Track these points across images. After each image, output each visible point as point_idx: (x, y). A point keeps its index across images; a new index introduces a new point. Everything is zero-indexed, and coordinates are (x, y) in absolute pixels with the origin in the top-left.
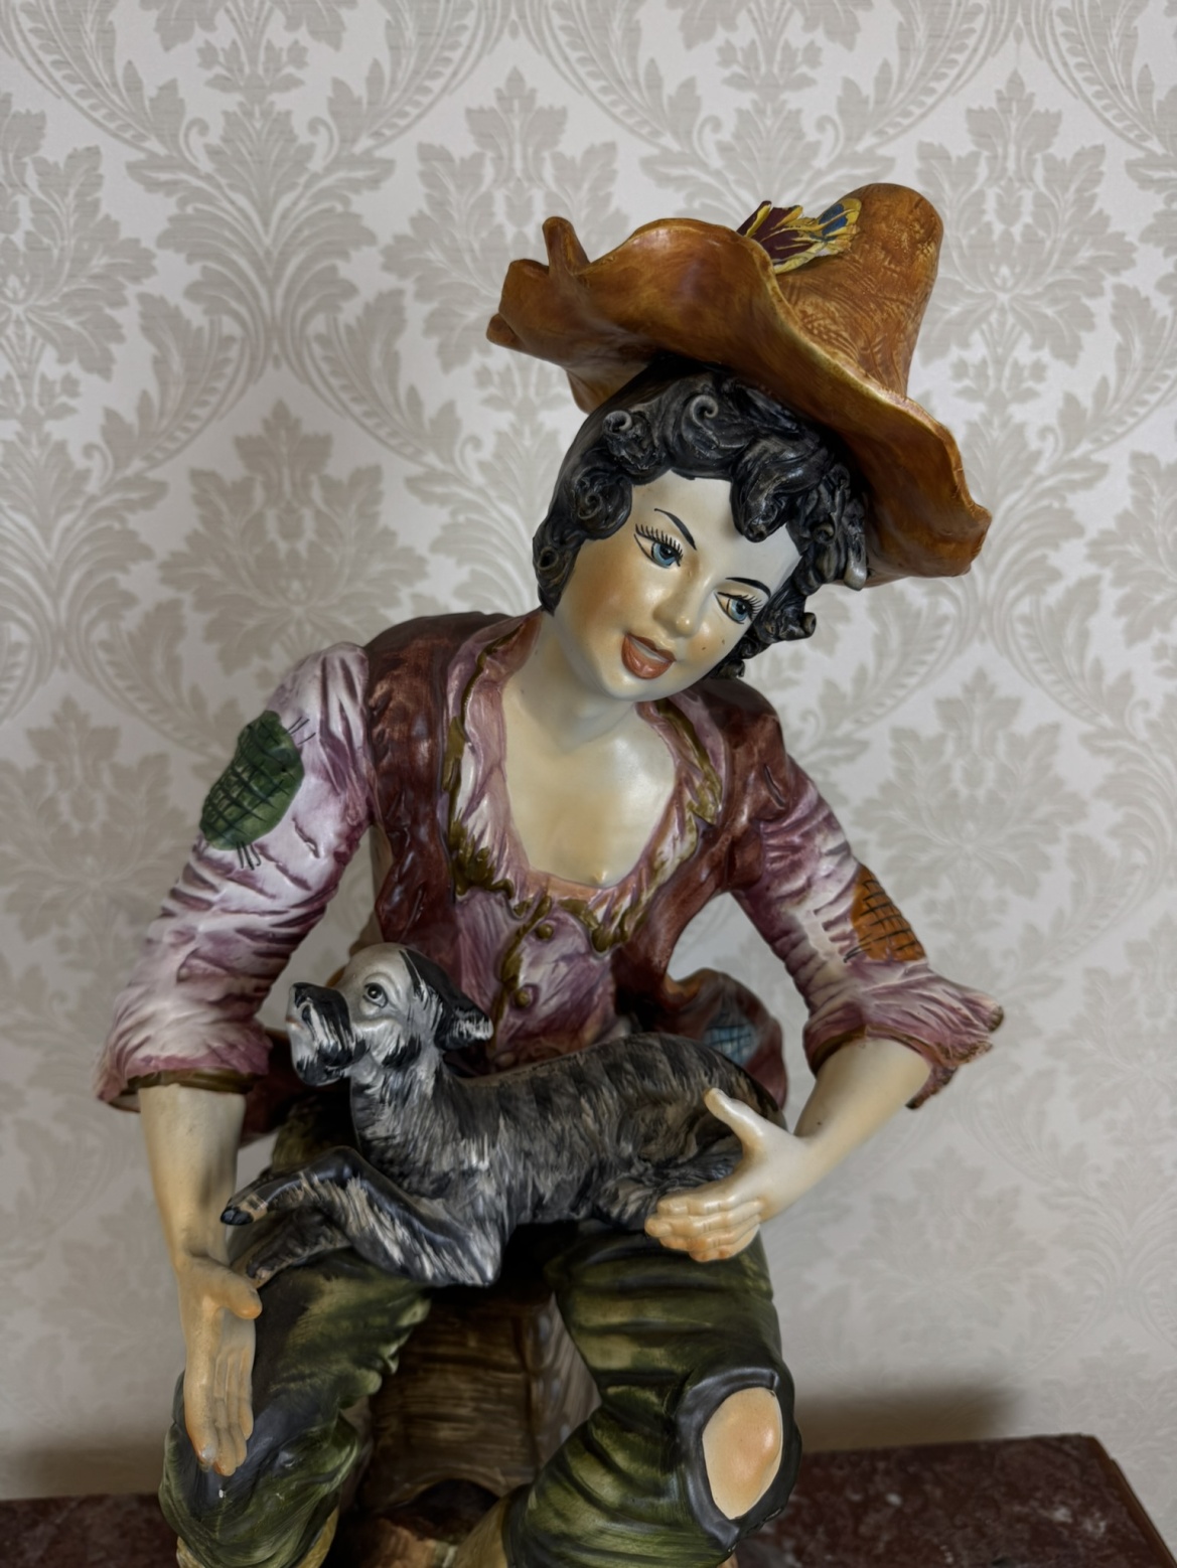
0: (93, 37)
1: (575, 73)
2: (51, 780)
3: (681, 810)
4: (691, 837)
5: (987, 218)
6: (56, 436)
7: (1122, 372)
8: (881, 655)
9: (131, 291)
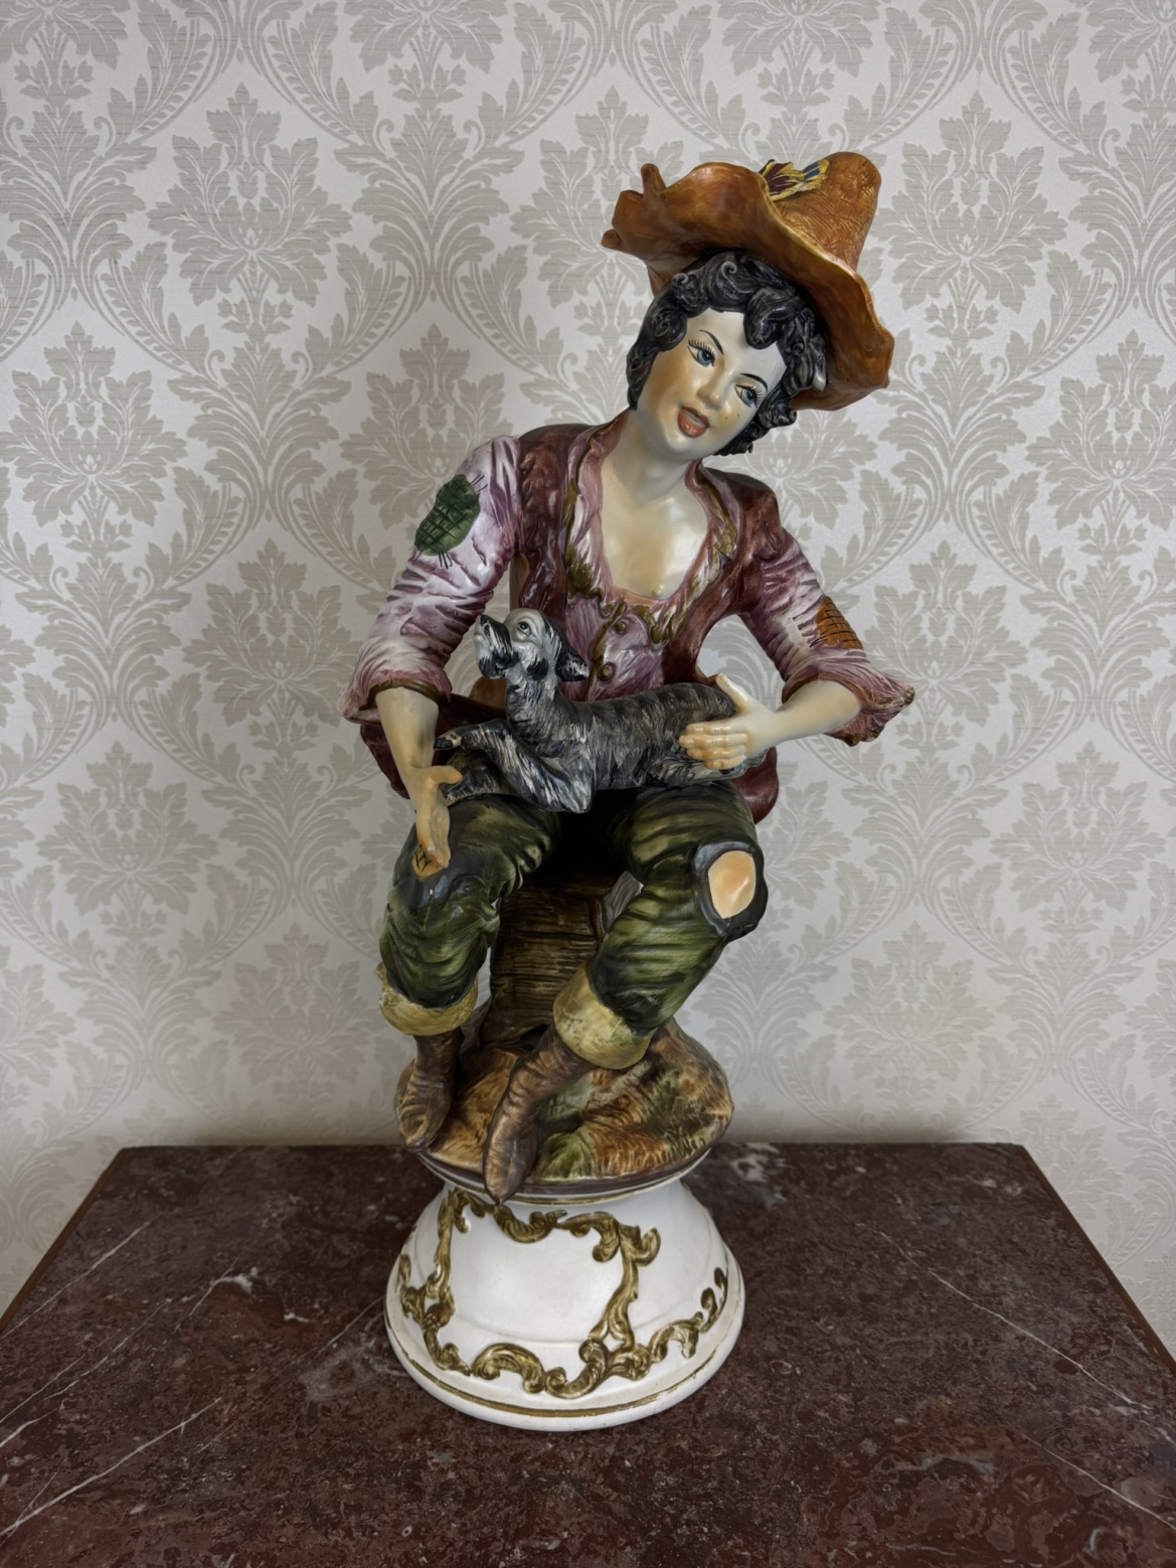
0: (316, 60)
1: (655, 91)
2: (254, 602)
3: (710, 549)
4: (716, 566)
5: (953, 200)
6: (274, 346)
7: (1055, 317)
8: (869, 529)
9: (333, 242)
